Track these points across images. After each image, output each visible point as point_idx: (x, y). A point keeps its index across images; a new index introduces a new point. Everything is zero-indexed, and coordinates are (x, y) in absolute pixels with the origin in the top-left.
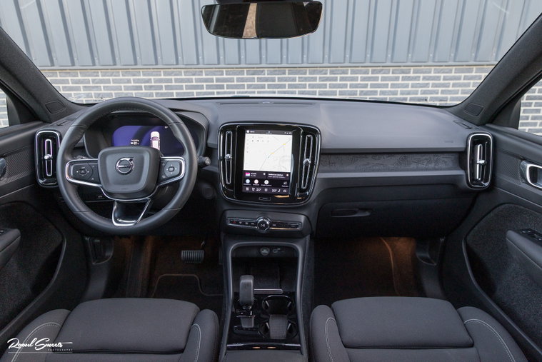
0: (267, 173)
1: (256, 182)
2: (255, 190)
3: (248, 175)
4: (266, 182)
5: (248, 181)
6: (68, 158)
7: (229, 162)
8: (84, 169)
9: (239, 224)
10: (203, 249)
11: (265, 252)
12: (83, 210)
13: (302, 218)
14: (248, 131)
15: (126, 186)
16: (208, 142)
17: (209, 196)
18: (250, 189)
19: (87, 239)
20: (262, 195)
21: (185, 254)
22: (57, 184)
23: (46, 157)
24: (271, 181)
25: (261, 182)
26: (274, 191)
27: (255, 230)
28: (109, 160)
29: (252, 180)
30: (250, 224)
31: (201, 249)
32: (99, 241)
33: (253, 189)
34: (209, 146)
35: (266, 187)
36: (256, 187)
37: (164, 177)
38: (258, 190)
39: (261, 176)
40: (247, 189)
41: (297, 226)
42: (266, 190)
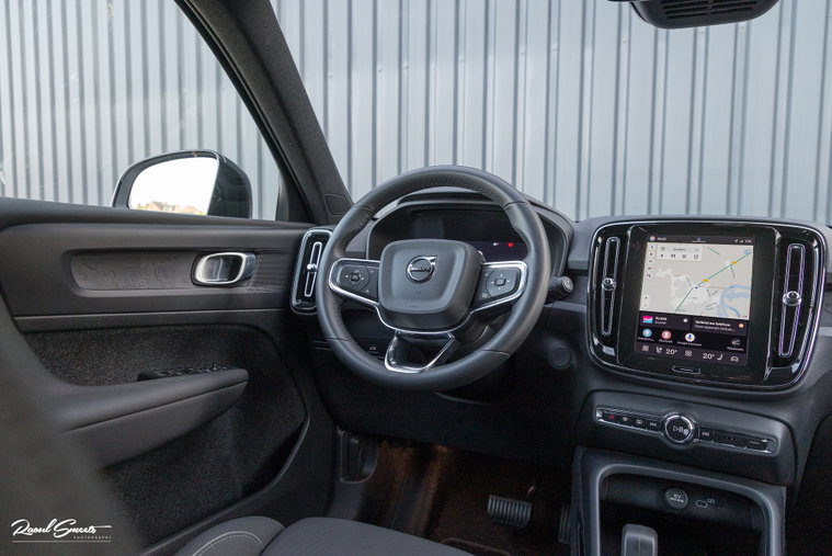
0: (692, 318)
1: (666, 335)
2: (664, 351)
3: (649, 320)
4: (690, 337)
5: (647, 333)
6: (337, 254)
7: (608, 294)
8: (357, 274)
9: (623, 423)
10: (531, 499)
11: (677, 499)
12: (342, 336)
13: (778, 430)
14: (652, 238)
15: (416, 303)
16: (570, 259)
17: (561, 363)
18: (652, 349)
19: (341, 433)
20: (680, 360)
21: (495, 505)
22: (315, 310)
23: (309, 267)
24: (699, 335)
25: (678, 335)
26: (707, 356)
27: (657, 440)
28: (398, 261)
29: (657, 331)
30: (646, 425)
31: (527, 501)
32: (357, 442)
33: (659, 350)
34: (571, 266)
35: (689, 347)
36: (665, 345)
37: (485, 296)
38: (671, 352)
39: (678, 324)
40: (646, 348)
41: (764, 446)
42: (688, 353)
